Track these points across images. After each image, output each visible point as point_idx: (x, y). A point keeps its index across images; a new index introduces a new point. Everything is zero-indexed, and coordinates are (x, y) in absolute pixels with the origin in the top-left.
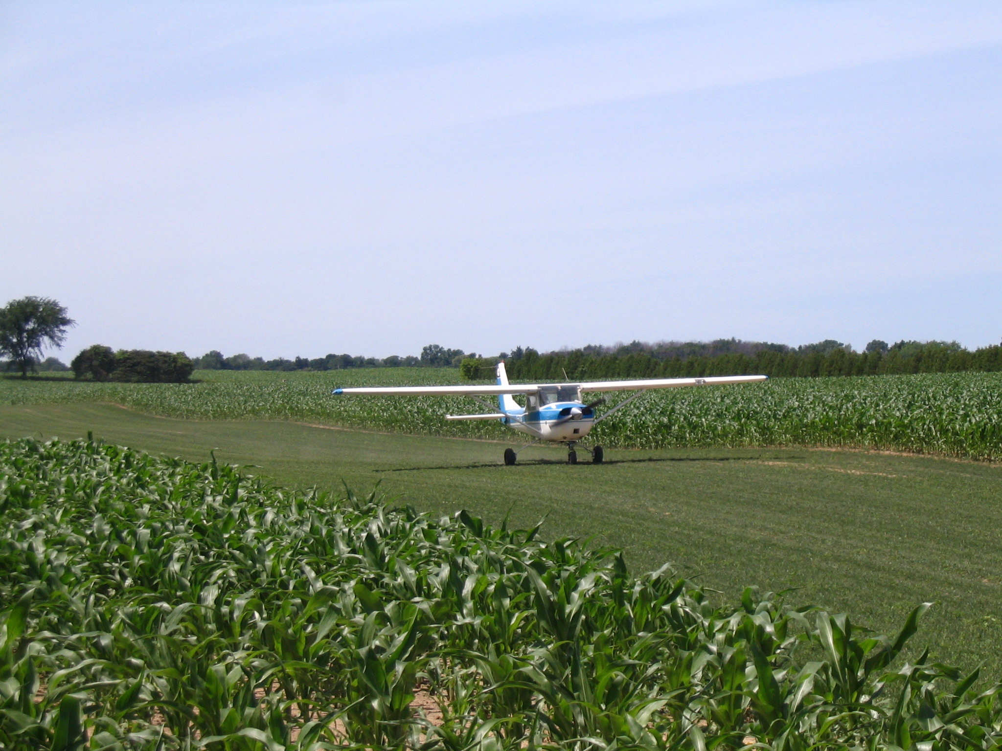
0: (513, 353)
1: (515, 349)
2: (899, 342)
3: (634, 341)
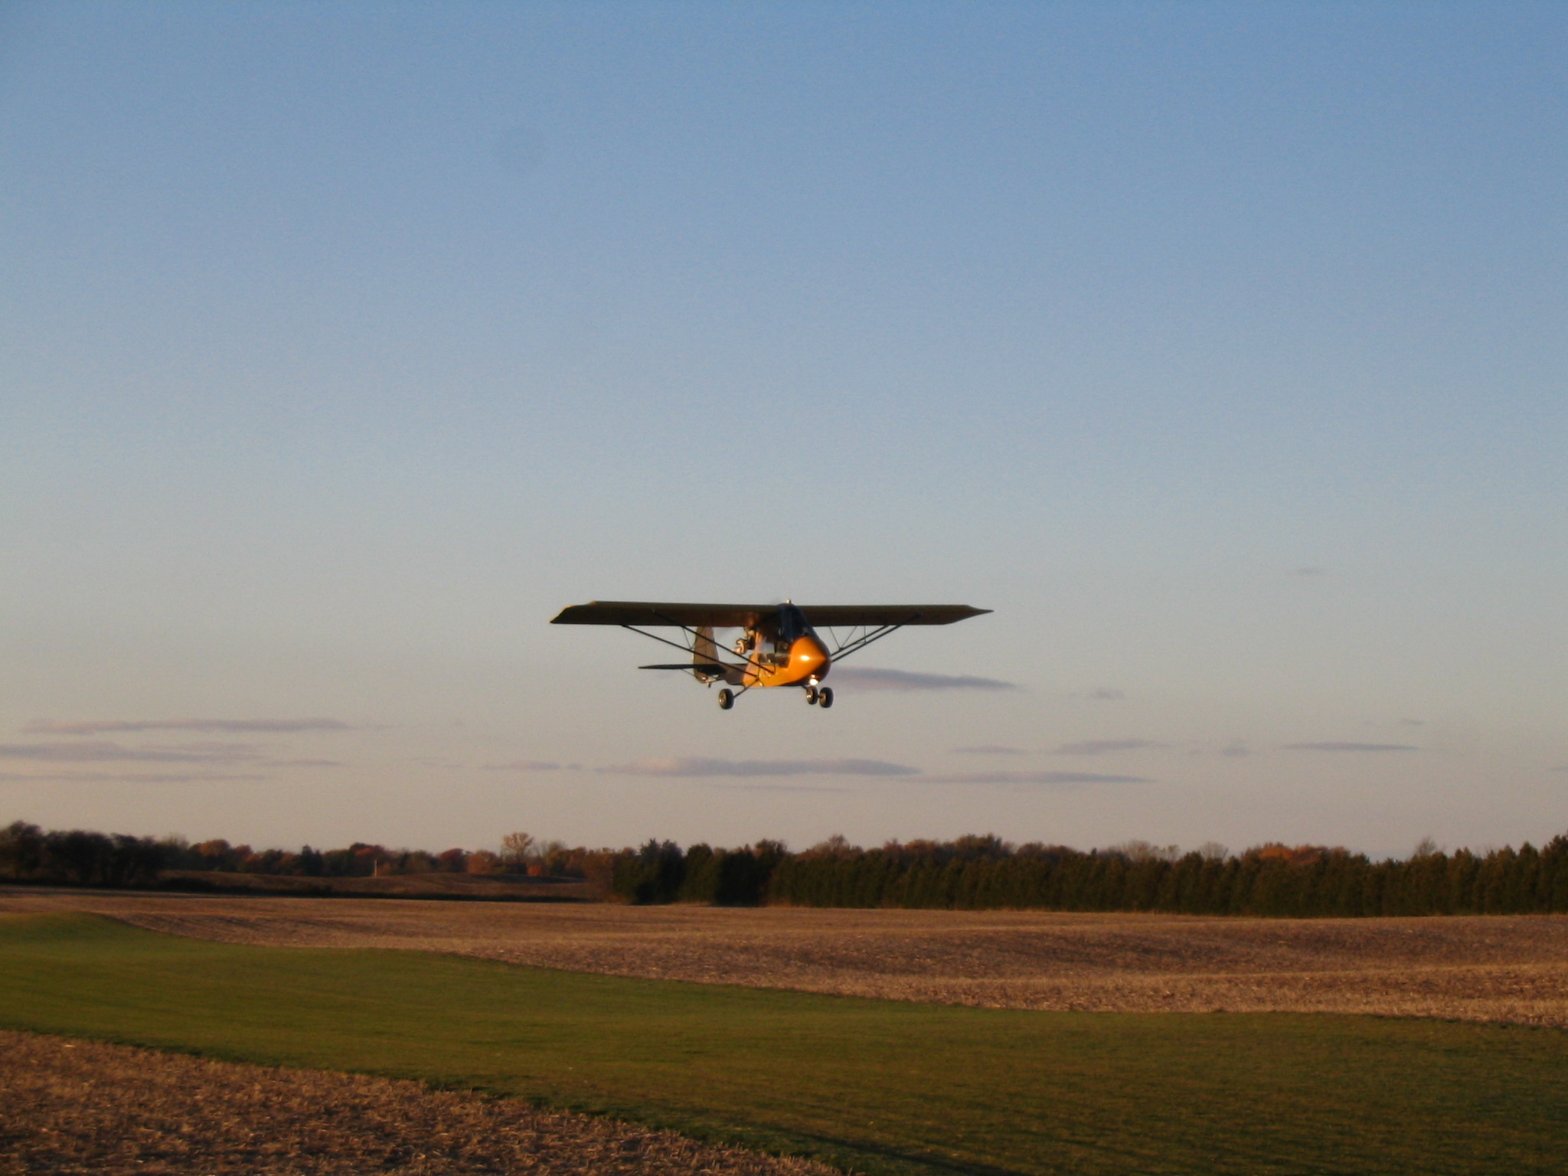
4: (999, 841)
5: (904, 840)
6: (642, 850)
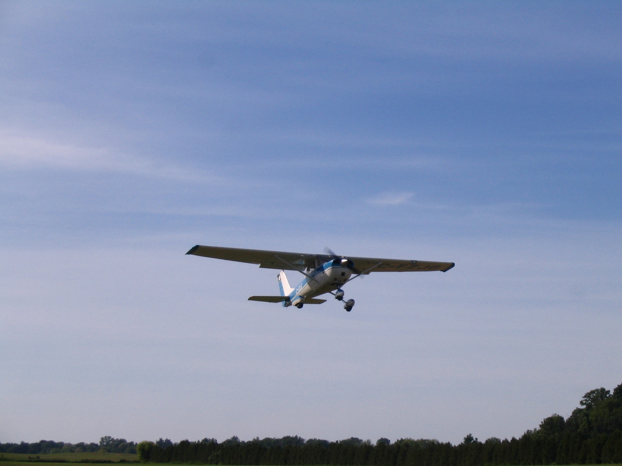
0: (158, 442)
1: (158, 440)
2: (400, 439)
3: (234, 436)
4: (300, 438)
6: (156, 443)
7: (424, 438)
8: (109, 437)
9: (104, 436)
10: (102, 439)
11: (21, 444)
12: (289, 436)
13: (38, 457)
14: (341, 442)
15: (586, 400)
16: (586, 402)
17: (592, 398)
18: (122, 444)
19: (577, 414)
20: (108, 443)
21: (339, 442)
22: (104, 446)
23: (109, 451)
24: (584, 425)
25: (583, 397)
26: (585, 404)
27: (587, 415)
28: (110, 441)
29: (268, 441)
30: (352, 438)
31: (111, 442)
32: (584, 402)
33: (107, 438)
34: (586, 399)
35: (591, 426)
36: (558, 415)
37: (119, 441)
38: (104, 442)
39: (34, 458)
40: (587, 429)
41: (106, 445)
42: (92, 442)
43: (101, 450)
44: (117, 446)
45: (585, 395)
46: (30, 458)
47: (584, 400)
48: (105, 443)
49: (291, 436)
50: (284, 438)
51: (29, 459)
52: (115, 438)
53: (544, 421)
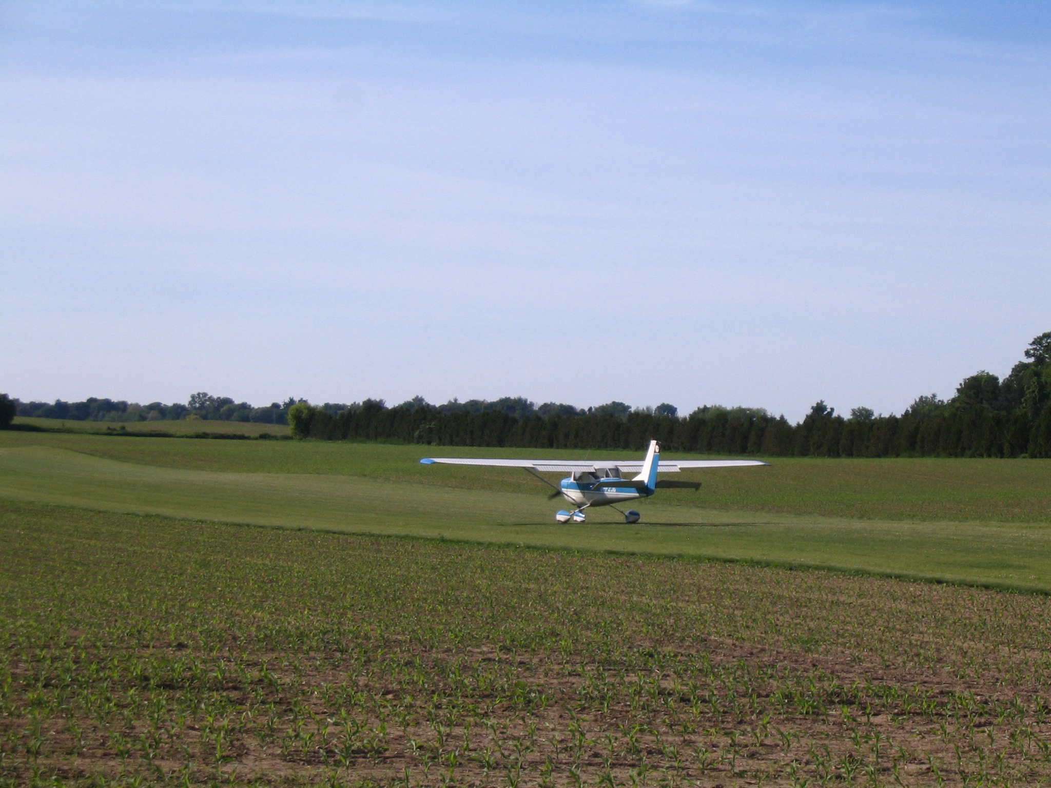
2: (702, 407)
4: (526, 401)
5: (462, 400)
6: (284, 405)
7: (744, 406)
8: (205, 395)
9: (195, 393)
10: (193, 397)
11: (56, 404)
12: (509, 398)
13: (123, 428)
14: (596, 409)
15: (1035, 349)
16: (1034, 353)
17: (1046, 346)
18: (226, 407)
19: (1019, 372)
20: (202, 405)
21: (593, 409)
22: (195, 408)
23: (205, 418)
24: (1034, 392)
25: (1031, 344)
26: (1033, 356)
27: (1037, 374)
28: (206, 400)
29: (474, 405)
30: (614, 403)
31: (208, 403)
32: (1032, 352)
33: (201, 396)
34: (1035, 347)
35: (1045, 392)
36: (988, 373)
37: (221, 400)
38: (196, 402)
39: (115, 430)
40: (1037, 398)
41: (199, 408)
42: (175, 402)
43: (192, 417)
44: (217, 409)
45: (1033, 340)
46: (109, 428)
47: (1031, 349)
48: (197, 405)
49: (512, 397)
50: (500, 400)
51: (109, 431)
52: (215, 397)
53: (965, 382)
